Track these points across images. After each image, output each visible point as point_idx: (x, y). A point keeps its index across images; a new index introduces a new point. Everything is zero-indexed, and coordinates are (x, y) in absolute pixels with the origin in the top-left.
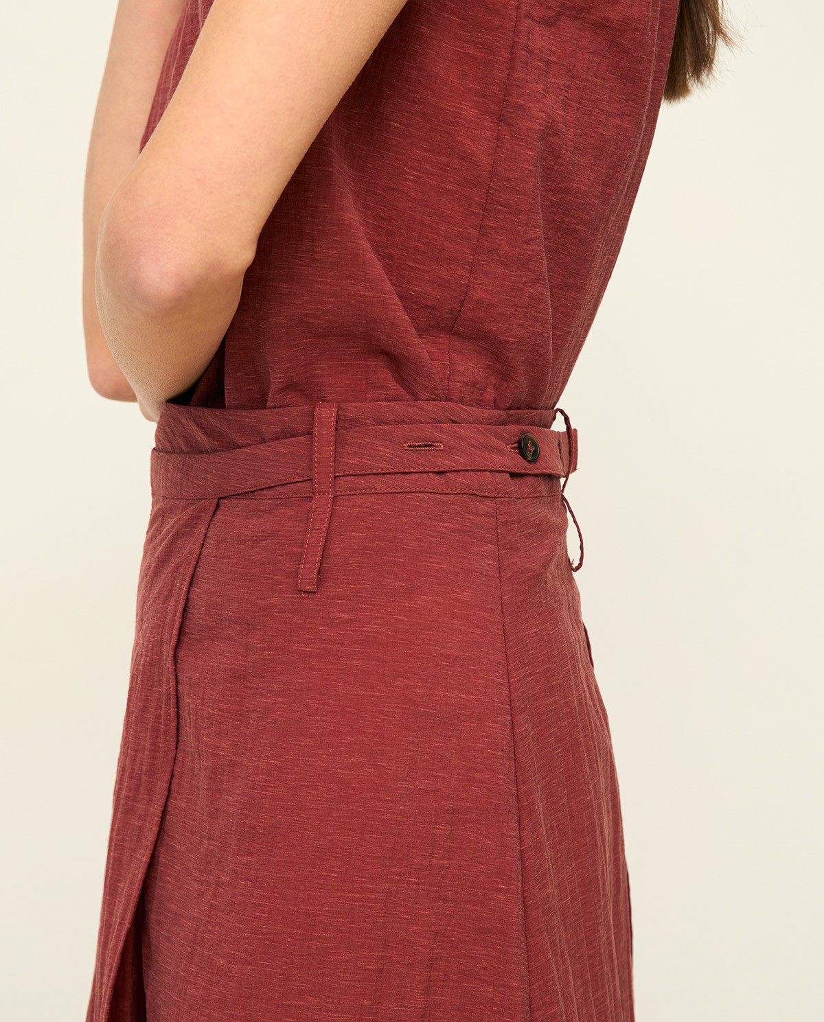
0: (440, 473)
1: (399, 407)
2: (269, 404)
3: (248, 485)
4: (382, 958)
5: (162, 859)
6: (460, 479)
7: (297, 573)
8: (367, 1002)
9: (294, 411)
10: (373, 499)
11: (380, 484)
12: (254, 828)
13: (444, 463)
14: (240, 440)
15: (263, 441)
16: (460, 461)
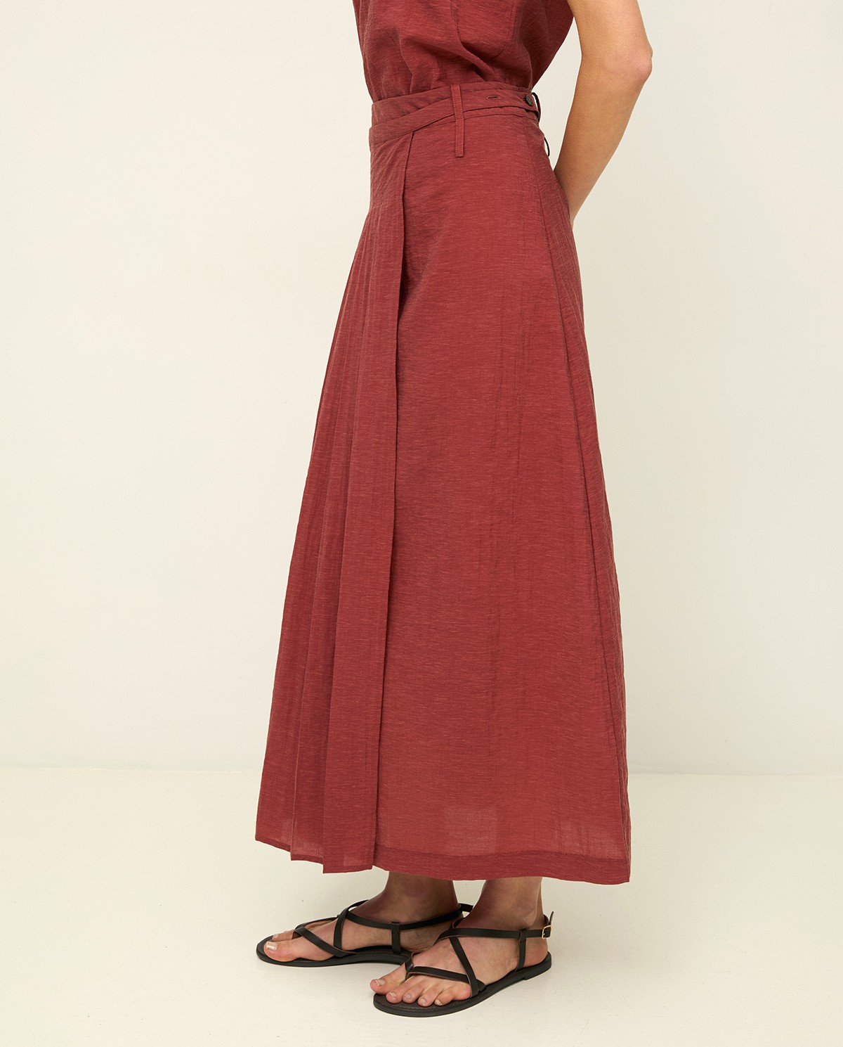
0: (501, 107)
1: (482, 84)
2: (432, 87)
3: (426, 122)
4: (503, 292)
5: (410, 273)
6: (509, 109)
7: (454, 151)
8: (499, 309)
9: (442, 89)
10: (479, 119)
11: (480, 113)
12: (447, 251)
13: (502, 104)
14: (421, 105)
15: (430, 104)
16: (507, 103)
